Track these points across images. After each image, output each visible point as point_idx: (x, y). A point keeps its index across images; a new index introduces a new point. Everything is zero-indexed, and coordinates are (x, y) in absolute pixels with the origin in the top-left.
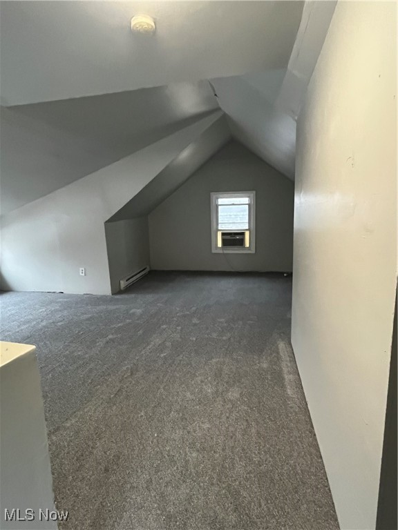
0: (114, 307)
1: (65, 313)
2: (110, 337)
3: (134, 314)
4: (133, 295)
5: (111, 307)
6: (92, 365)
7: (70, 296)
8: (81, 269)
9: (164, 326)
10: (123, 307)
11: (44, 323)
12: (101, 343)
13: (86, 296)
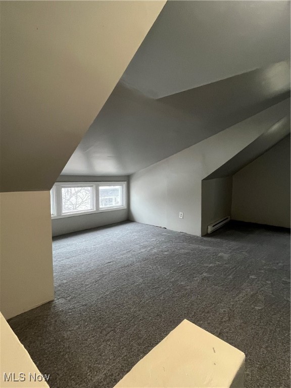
0: (205, 248)
1: (169, 245)
2: (205, 274)
3: (221, 257)
4: (219, 240)
5: (202, 247)
6: (193, 298)
7: (171, 232)
8: (180, 213)
9: (253, 277)
10: (212, 249)
11: (155, 250)
12: (198, 279)
13: (182, 234)
